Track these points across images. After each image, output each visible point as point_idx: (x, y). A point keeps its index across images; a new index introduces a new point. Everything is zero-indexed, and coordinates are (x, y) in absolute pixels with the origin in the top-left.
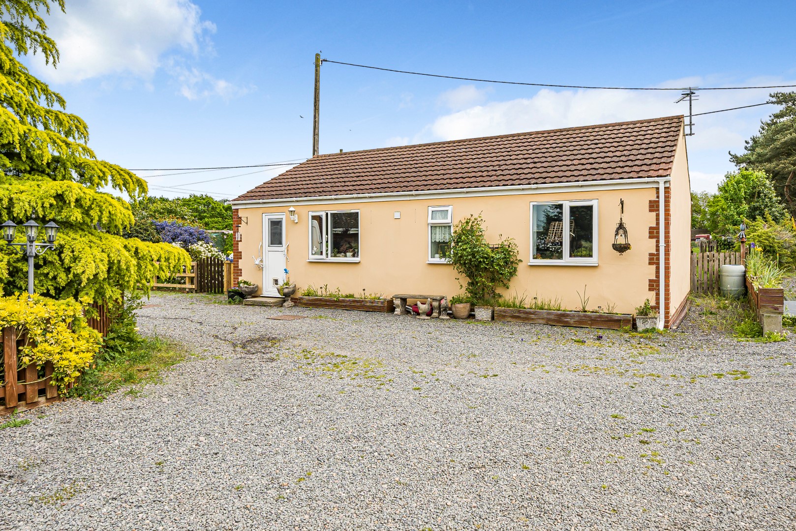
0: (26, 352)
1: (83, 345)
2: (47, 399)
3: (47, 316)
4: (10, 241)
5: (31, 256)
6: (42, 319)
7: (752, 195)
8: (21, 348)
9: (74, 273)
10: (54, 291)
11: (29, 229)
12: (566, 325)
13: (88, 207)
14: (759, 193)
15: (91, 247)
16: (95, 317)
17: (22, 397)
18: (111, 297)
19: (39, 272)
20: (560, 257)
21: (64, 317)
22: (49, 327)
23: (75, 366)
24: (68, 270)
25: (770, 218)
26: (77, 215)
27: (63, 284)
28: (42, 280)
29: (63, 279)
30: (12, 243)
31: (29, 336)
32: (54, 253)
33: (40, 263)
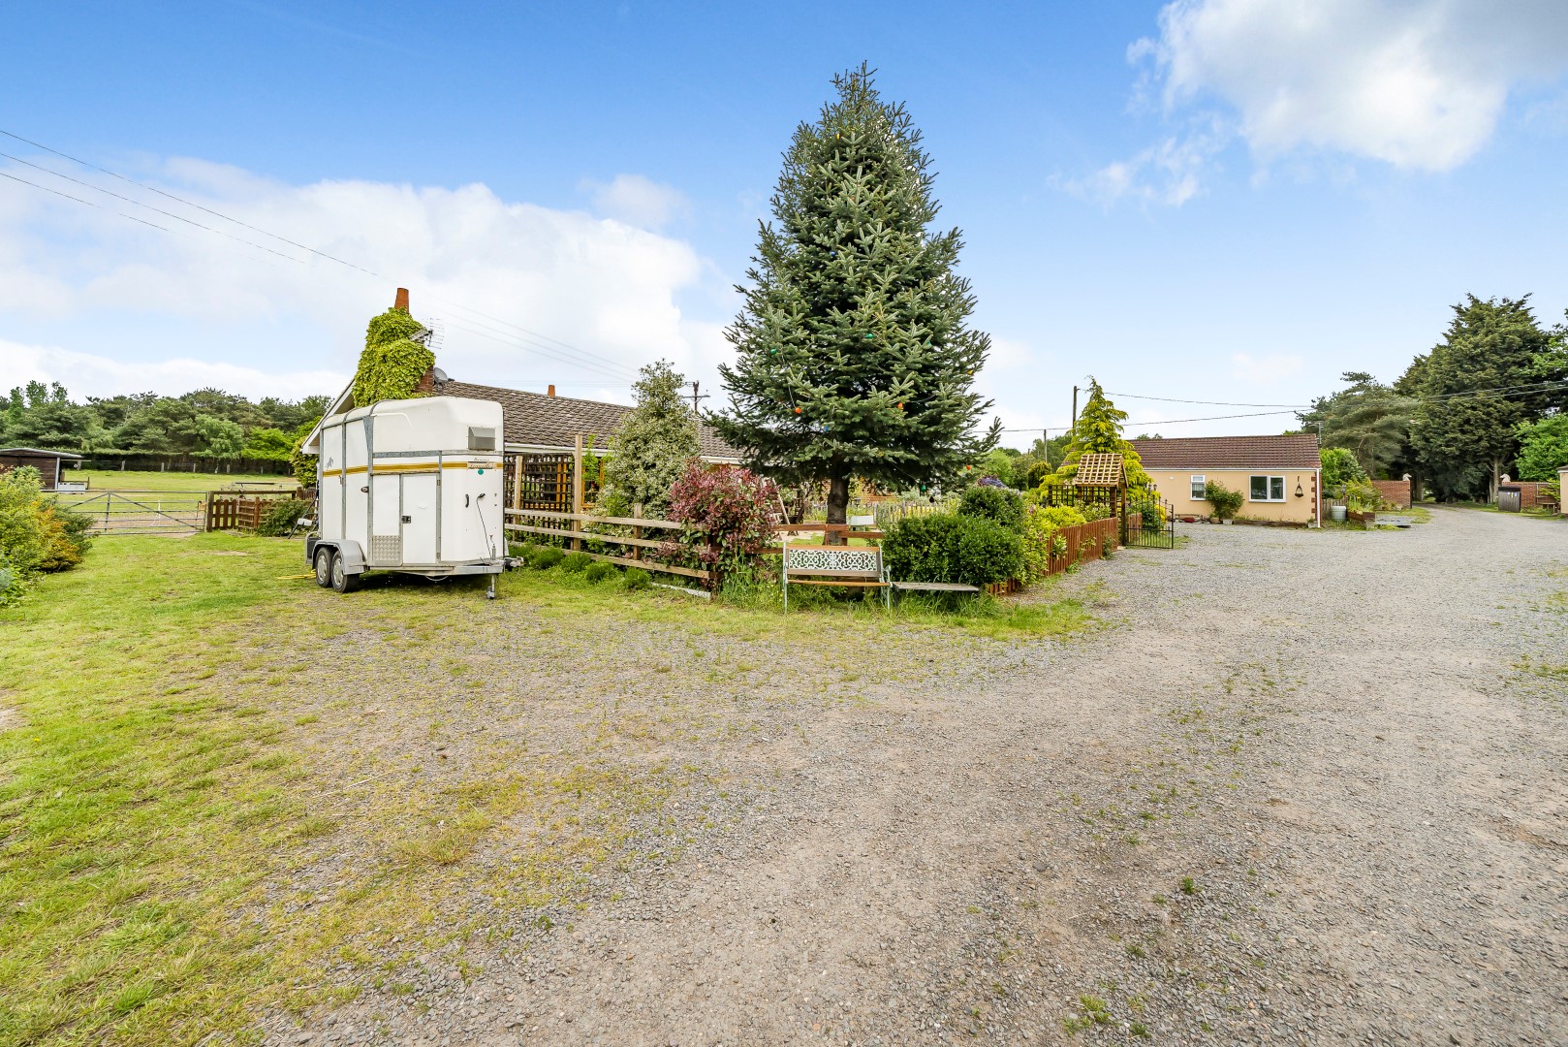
7: (1342, 464)
12: (1274, 526)
14: (1346, 463)
20: (1266, 498)
25: (1356, 479)
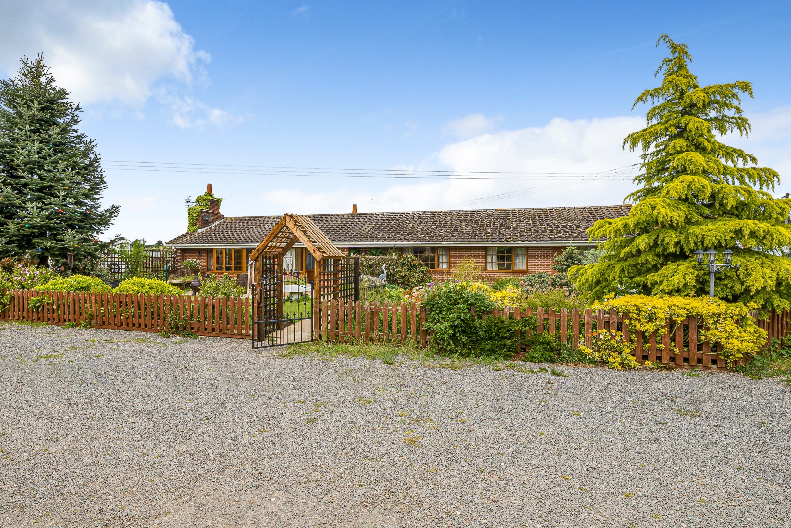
0: (703, 333)
1: (747, 336)
2: (717, 367)
3: (717, 312)
4: (699, 263)
5: (712, 273)
6: (715, 314)
8: (700, 330)
9: (746, 285)
10: (731, 297)
11: (727, 255)
13: (763, 237)
15: (762, 267)
16: (765, 319)
17: (700, 361)
18: (778, 306)
19: (721, 282)
21: (731, 315)
22: (719, 320)
23: (738, 350)
24: (742, 283)
26: (752, 244)
27: (738, 292)
28: (723, 288)
29: (738, 289)
30: (701, 263)
31: (705, 323)
32: (733, 270)
33: (722, 277)
